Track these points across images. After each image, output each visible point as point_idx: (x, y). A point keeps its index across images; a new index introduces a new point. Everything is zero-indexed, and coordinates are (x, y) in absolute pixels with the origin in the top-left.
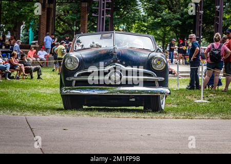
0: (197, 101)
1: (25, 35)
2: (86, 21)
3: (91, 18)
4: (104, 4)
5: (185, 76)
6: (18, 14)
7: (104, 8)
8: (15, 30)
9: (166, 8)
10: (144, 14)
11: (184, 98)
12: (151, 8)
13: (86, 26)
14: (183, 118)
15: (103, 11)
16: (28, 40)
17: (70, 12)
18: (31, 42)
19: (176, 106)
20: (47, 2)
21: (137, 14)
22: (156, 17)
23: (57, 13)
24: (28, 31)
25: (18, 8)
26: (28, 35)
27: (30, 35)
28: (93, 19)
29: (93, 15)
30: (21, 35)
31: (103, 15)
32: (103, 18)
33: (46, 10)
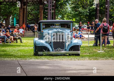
0: (99, 52)
1: (12, 22)
2: (42, 14)
3: (44, 13)
4: (51, 5)
5: (92, 40)
6: (9, 11)
7: (51, 7)
8: (7, 19)
9: (81, 7)
10: (70, 10)
11: (92, 50)
12: (73, 7)
13: (42, 16)
14: (93, 60)
15: (51, 9)
16: (14, 24)
17: (34, 10)
18: (15, 25)
19: (89, 54)
20: (23, 5)
21: (67, 10)
22: (76, 11)
23: (27, 10)
24: (13, 20)
25: (8, 8)
26: (13, 22)
27: (14, 21)
28: (45, 13)
29: (46, 11)
30: (10, 22)
31: (51, 11)
32: (51, 13)
33: (22, 9)
